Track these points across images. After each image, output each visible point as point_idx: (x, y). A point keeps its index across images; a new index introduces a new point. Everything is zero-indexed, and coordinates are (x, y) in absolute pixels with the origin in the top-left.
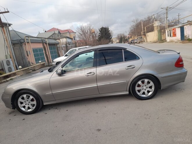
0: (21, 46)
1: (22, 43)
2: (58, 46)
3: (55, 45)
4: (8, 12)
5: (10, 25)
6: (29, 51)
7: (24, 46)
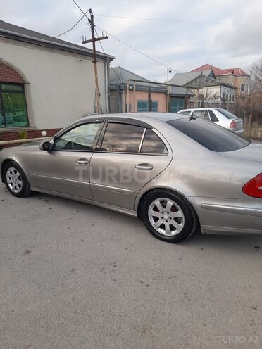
0: (120, 94)
1: (121, 90)
2: (191, 101)
3: (183, 98)
4: (107, 37)
5: (111, 59)
6: (130, 105)
7: (124, 94)
